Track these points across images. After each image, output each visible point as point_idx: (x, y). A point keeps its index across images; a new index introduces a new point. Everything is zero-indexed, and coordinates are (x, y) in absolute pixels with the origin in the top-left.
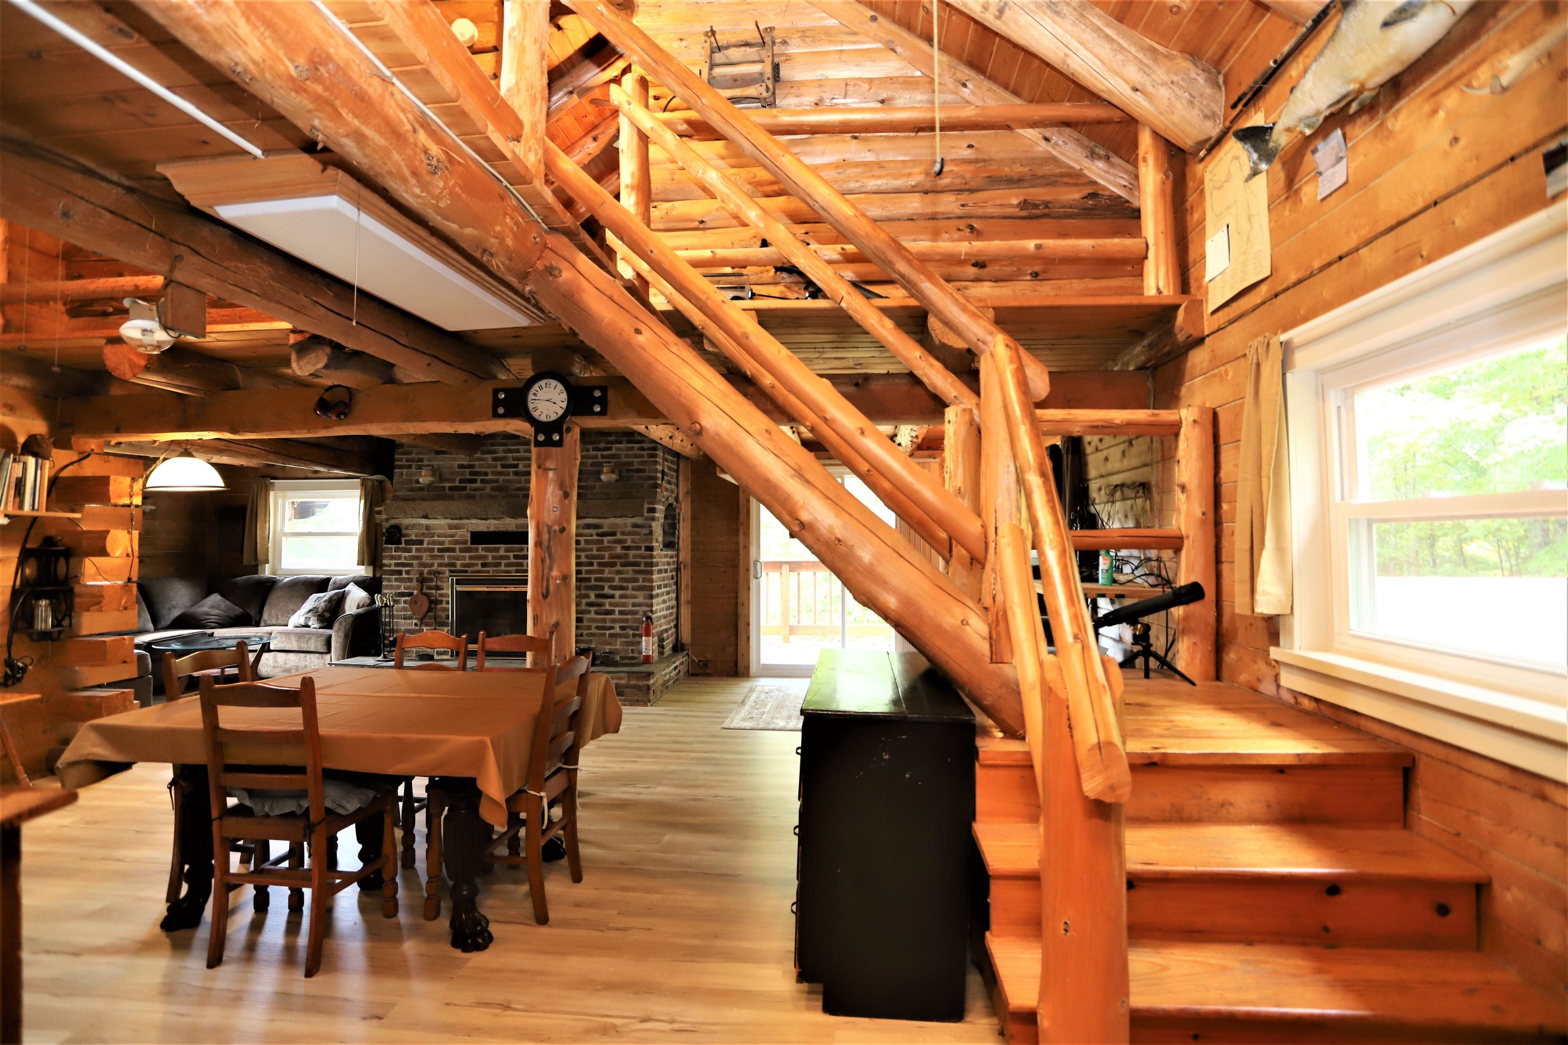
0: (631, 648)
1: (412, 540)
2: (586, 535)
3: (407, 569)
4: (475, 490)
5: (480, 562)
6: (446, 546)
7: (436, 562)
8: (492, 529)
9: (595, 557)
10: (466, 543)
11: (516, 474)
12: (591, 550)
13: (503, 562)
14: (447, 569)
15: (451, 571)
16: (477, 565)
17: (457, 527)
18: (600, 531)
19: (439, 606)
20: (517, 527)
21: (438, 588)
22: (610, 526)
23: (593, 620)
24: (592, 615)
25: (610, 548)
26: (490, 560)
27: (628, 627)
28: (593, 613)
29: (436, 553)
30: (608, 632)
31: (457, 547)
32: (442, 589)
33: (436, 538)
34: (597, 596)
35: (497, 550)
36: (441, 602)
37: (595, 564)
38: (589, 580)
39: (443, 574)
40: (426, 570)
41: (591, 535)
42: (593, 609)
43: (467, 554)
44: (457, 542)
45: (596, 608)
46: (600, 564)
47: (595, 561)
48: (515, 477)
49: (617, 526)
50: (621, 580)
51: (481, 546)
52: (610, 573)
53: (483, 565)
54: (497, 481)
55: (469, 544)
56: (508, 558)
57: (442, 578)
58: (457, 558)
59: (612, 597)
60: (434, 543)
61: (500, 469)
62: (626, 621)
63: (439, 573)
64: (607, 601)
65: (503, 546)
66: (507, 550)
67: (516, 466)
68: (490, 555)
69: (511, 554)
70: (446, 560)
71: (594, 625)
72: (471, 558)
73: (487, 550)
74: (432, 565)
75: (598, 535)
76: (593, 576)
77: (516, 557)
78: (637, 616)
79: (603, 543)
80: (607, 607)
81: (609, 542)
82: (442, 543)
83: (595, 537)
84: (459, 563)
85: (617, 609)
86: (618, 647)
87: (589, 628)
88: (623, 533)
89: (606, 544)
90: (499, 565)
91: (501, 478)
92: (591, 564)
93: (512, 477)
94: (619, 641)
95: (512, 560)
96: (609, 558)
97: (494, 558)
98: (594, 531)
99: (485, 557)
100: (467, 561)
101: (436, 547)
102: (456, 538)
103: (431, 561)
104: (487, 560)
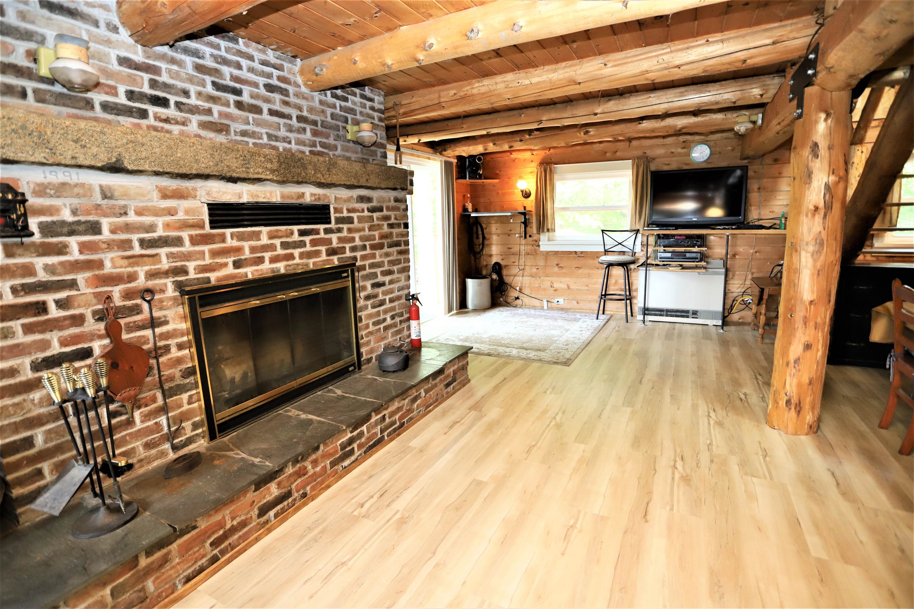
0: (398, 337)
1: (63, 223)
2: (359, 211)
3: (62, 295)
5: (230, 260)
6: (160, 232)
7: (141, 271)
8: (245, 199)
10: (202, 227)
13: (267, 255)
14: (169, 283)
15: (179, 286)
16: (225, 265)
17: (180, 195)
18: (369, 205)
20: (282, 197)
21: (153, 323)
22: (377, 200)
23: (371, 316)
24: (370, 310)
25: (379, 227)
26: (247, 254)
27: (396, 314)
28: (369, 307)
29: (137, 250)
30: (382, 326)
31: (185, 235)
32: (166, 323)
33: (132, 218)
35: (257, 236)
36: (167, 349)
38: (364, 268)
39: (162, 291)
40: (117, 291)
41: (363, 210)
42: (369, 303)
43: (206, 248)
44: (185, 225)
45: (372, 301)
46: (371, 247)
47: (367, 244)
49: (383, 200)
50: (388, 263)
51: (228, 232)
52: (380, 256)
53: (237, 264)
55: (207, 228)
56: (272, 247)
57: (161, 301)
58: (188, 257)
59: (384, 284)
60: (128, 228)
62: (395, 308)
63: (149, 291)
64: (380, 290)
65: (265, 230)
66: (271, 237)
68: (246, 245)
69: (277, 242)
70: (165, 264)
71: (371, 322)
72: (215, 254)
73: (241, 237)
74: (132, 277)
75: (368, 210)
76: (367, 263)
77: (285, 245)
78: (401, 301)
80: (380, 297)
81: (377, 219)
82: (151, 228)
83: (366, 213)
84: (191, 266)
85: (388, 298)
86: (390, 340)
87: (367, 326)
88: (388, 209)
89: (375, 221)
90: (260, 261)
92: (364, 248)
94: (390, 333)
95: (280, 251)
96: (378, 239)
97: (253, 250)
98: (365, 206)
99: (239, 250)
100: (208, 261)
101: (135, 237)
102: (181, 216)
103: (130, 269)
104: (244, 254)
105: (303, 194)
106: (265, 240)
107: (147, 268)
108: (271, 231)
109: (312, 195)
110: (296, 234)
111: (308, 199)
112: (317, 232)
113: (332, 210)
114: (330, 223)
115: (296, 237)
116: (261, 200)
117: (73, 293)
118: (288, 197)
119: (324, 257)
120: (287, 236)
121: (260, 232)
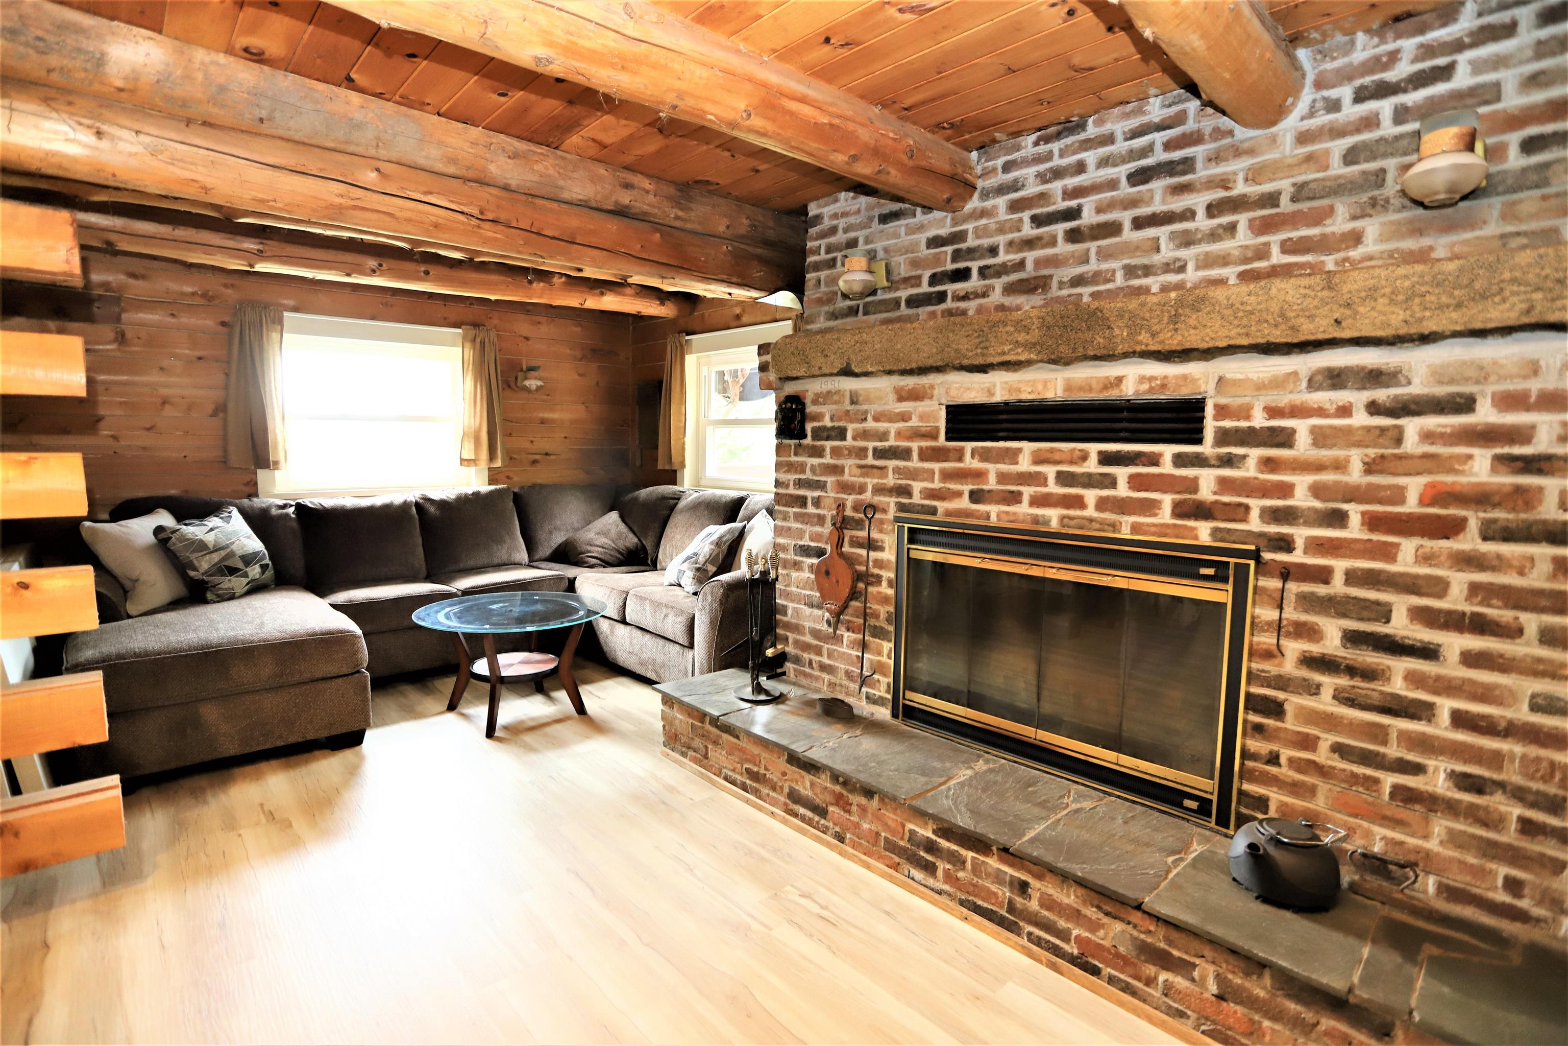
1: (824, 428)
2: (1320, 412)
3: (816, 494)
4: (965, 297)
5: (966, 488)
6: (892, 442)
7: (870, 482)
8: (999, 397)
9: (1353, 495)
10: (935, 437)
11: (1074, 236)
12: (1340, 466)
13: (1027, 491)
14: (891, 502)
15: (902, 507)
16: (959, 494)
17: (915, 395)
18: (1382, 395)
19: (872, 589)
20: (1068, 388)
21: (871, 545)
22: (1439, 375)
23: (1329, 722)
24: (1325, 702)
25: (1430, 463)
26: (991, 483)
28: (1327, 694)
29: (870, 460)
30: (1389, 780)
31: (915, 445)
32: (880, 548)
33: (870, 424)
34: (1353, 638)
35: (1012, 456)
36: (878, 579)
37: (1355, 519)
38: (1323, 575)
39: (885, 511)
40: (850, 499)
41: (1345, 411)
42: (1329, 682)
43: (936, 466)
44: (916, 434)
45: (1343, 681)
46: (1373, 522)
47: (1355, 512)
48: (1071, 247)
49: (1483, 374)
50: (1474, 589)
51: (969, 446)
52: (1427, 559)
53: (976, 497)
54: (1021, 265)
55: (942, 440)
56: (1039, 479)
57: (882, 522)
58: (914, 475)
59: (1429, 652)
60: (865, 435)
61: (1028, 230)
62: (1496, 760)
63: (874, 508)
64: (1400, 666)
65: (1027, 447)
66: (1038, 460)
67: (1072, 214)
68: (992, 469)
69: (1050, 471)
70: (891, 480)
71: (1328, 739)
72: (947, 476)
73: (985, 456)
74: (862, 489)
75: (1374, 408)
76: (1340, 565)
77: (1064, 479)
79: (1399, 441)
80: (1398, 686)
81: (1428, 436)
82: (884, 436)
83: (1361, 419)
84: (917, 487)
85: (1445, 705)
86: (1432, 846)
87: (1308, 743)
89: (1412, 444)
90: (1014, 498)
91: (1030, 256)
92: (1338, 518)
93: (1063, 248)
94: (1440, 825)
95: (1053, 488)
96: (1422, 502)
97: (1003, 478)
98: (1358, 398)
99: (979, 475)
100: (937, 484)
101: (871, 445)
102: (914, 422)
103: (862, 480)
104: (987, 483)
105: (1120, 380)
106: (1025, 465)
107: (875, 481)
108: (1039, 450)
109: (1142, 379)
110: (1094, 458)
111: (1130, 390)
112: (1154, 460)
113: (1209, 411)
114: (1199, 441)
115: (1092, 466)
116: (1025, 396)
117: (823, 494)
118: (1081, 389)
119: (1165, 515)
120: (1072, 462)
121: (1020, 450)
